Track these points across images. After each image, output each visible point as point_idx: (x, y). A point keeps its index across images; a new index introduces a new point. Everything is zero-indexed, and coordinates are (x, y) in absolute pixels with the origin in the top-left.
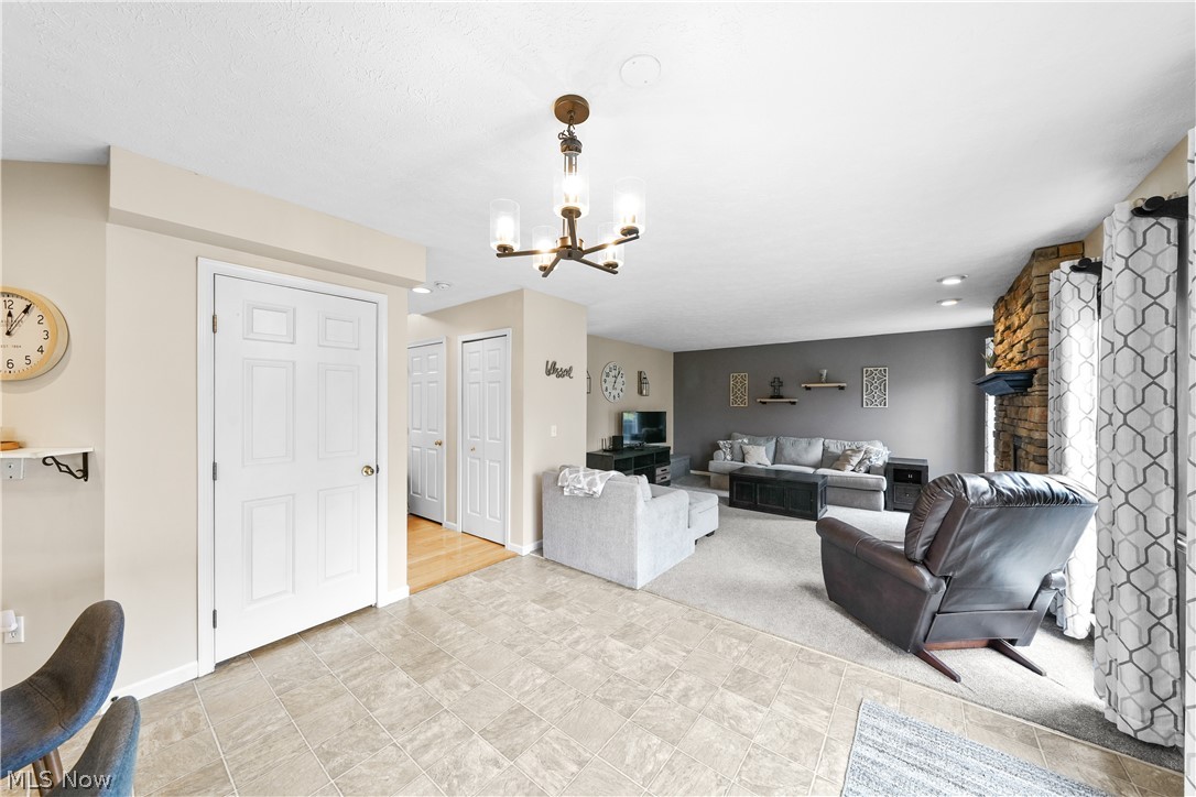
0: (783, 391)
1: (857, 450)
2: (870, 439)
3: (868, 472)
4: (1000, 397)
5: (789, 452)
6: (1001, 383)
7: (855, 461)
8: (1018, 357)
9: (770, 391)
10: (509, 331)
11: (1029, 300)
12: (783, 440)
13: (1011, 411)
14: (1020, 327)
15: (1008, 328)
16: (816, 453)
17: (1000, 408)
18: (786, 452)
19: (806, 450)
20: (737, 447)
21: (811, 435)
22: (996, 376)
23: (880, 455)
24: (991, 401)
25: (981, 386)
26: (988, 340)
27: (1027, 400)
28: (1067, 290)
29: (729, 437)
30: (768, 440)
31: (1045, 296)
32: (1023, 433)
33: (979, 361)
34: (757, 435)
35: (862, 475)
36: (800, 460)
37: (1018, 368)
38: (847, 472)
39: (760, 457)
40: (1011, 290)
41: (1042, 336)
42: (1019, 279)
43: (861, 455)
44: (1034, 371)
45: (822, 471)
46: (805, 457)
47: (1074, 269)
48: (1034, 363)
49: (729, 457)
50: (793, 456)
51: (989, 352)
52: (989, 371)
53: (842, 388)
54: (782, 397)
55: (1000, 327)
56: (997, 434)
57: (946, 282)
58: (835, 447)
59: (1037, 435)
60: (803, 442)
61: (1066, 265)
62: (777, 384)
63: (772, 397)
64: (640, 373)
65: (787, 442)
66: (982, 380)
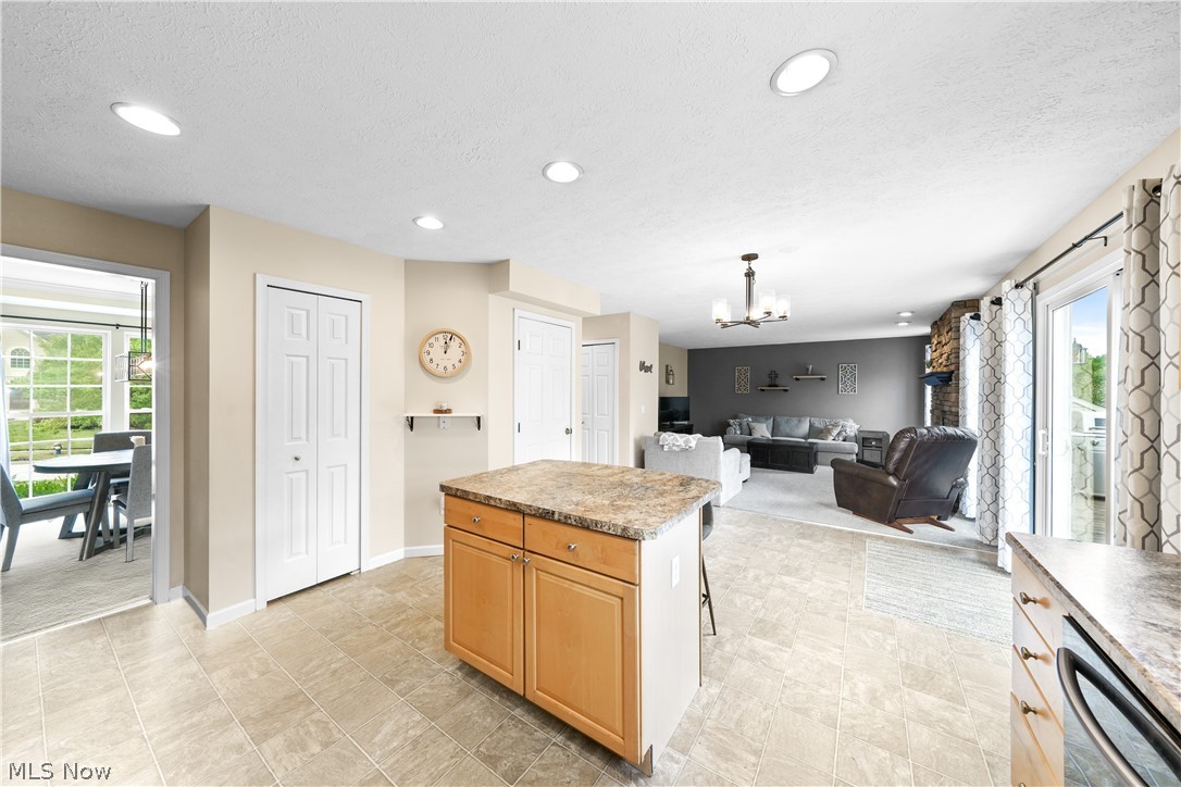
0: (778, 382)
1: (836, 425)
2: (844, 419)
3: (844, 440)
4: (934, 387)
5: (784, 428)
6: (934, 378)
7: (835, 432)
8: (944, 363)
9: (768, 381)
10: (617, 341)
11: (950, 330)
12: (778, 419)
13: (941, 395)
14: (946, 344)
15: (939, 343)
16: (805, 428)
17: (935, 394)
18: (782, 428)
19: (797, 426)
20: (745, 424)
21: (800, 416)
22: (932, 374)
23: (852, 428)
24: (929, 390)
25: (923, 380)
26: (927, 347)
27: (949, 389)
28: (968, 328)
29: (735, 417)
30: (767, 419)
31: (958, 329)
32: (946, 409)
33: (921, 363)
34: (759, 415)
35: (840, 442)
36: (793, 434)
37: (945, 369)
38: (830, 441)
39: (763, 431)
40: (941, 319)
41: (956, 352)
42: (945, 314)
43: (839, 429)
44: (953, 372)
45: (810, 440)
46: (797, 431)
47: (971, 317)
48: (952, 368)
49: (738, 432)
50: (788, 430)
51: (928, 358)
52: (928, 371)
53: (823, 379)
54: (777, 386)
55: (935, 341)
56: (932, 412)
57: (902, 315)
58: (819, 424)
59: (953, 409)
60: (795, 420)
61: (968, 315)
62: (773, 376)
63: (770, 386)
64: (667, 366)
65: (782, 420)
66: (923, 376)
